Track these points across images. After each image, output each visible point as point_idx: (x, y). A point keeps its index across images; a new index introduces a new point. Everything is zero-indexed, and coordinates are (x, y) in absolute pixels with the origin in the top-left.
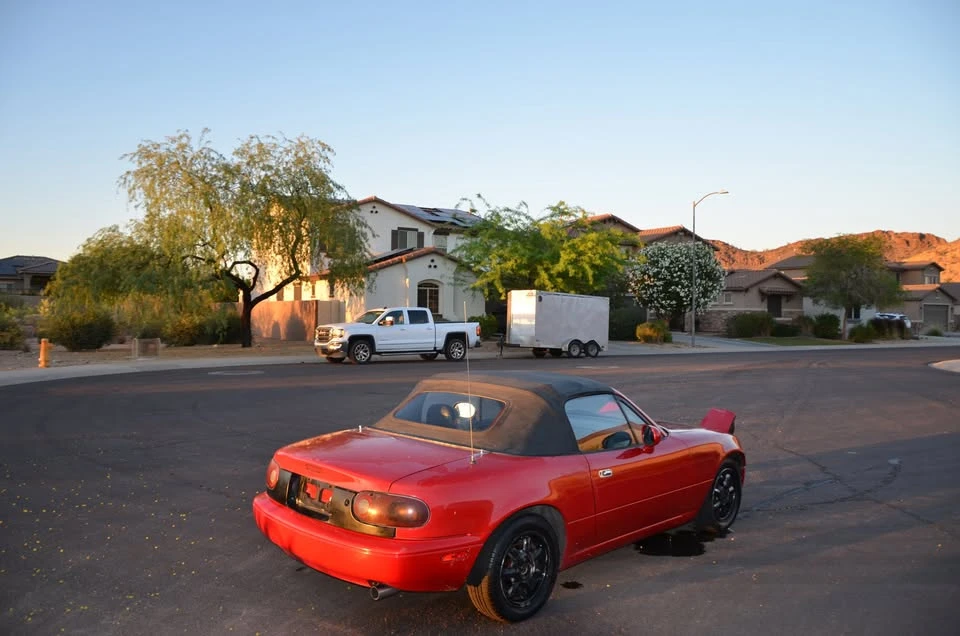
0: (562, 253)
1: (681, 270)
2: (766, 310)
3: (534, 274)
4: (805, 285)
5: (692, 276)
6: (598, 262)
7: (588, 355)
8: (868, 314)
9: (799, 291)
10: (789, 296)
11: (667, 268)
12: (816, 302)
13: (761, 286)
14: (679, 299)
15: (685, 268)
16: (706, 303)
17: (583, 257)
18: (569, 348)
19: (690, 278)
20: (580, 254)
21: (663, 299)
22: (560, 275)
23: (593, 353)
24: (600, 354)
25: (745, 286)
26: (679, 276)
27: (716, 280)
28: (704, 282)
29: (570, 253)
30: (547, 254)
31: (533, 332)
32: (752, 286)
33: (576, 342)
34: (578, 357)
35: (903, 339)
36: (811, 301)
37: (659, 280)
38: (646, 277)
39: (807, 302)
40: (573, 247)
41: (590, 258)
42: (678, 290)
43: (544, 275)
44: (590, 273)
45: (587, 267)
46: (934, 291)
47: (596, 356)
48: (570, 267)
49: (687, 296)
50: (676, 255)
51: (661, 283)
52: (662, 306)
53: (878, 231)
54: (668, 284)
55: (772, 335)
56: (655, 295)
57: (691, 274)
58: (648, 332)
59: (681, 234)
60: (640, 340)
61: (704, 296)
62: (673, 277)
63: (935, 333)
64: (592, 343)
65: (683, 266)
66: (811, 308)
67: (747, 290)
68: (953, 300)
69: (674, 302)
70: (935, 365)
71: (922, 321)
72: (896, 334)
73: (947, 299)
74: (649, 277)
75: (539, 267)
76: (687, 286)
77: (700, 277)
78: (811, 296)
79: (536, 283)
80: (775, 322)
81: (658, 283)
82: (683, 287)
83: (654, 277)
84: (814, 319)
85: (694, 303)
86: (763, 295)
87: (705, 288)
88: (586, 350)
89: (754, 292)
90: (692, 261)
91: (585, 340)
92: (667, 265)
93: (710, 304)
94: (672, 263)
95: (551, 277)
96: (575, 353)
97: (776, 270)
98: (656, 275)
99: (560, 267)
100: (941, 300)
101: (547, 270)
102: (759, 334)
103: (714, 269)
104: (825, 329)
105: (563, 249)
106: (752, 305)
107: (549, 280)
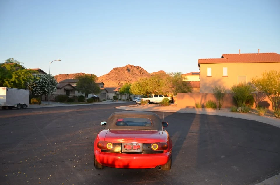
0: (13, 75)
1: (46, 82)
2: (66, 94)
3: (3, 82)
4: (76, 88)
5: (49, 84)
6: (25, 79)
7: (23, 108)
8: (90, 96)
9: (74, 89)
10: (72, 90)
11: (41, 81)
12: (79, 92)
13: (64, 87)
14: (45, 91)
15: (47, 82)
16: (52, 92)
17: (20, 77)
18: (17, 106)
19: (48, 85)
20: (19, 76)
21: (40, 91)
22: (12, 82)
23: (25, 108)
24: (27, 108)
25: (60, 87)
26: (45, 84)
27: (56, 85)
28: (52, 86)
29: (16, 75)
30: (7, 75)
31: (5, 101)
32: (62, 87)
33: (20, 104)
34: (20, 109)
35: (99, 102)
36: (77, 92)
37: (39, 85)
38: (34, 84)
39: (76, 92)
40: (16, 74)
41: (23, 77)
42: (45, 88)
43: (7, 82)
44: (23, 82)
45: (22, 80)
46: (103, 90)
47: (26, 109)
48: (16, 80)
49: (47, 90)
50: (44, 78)
51: (39, 86)
52: (40, 93)
53: (81, 73)
54: (41, 86)
55: (68, 101)
56: (37, 89)
57: (49, 83)
58: (35, 101)
59: (39, 71)
60: (32, 103)
61: (52, 90)
62: (43, 84)
63: (105, 100)
64: (25, 104)
65: (46, 81)
66: (77, 94)
67: (61, 88)
68: (107, 92)
69: (43, 92)
70: (116, 108)
71: (101, 97)
72: (97, 101)
73: (106, 92)
74: (35, 84)
75: (5, 80)
76: (47, 87)
77: (51, 84)
78: (77, 91)
79: (4, 84)
80: (69, 98)
81: (38, 86)
82: (46, 87)
83: (37, 84)
84: (78, 97)
85: (49, 92)
86: (65, 90)
87: (52, 88)
88: (22, 107)
89: (63, 89)
90: (49, 80)
91: (22, 104)
92: (41, 80)
93: (53, 92)
94: (43, 80)
95: (9, 83)
96: (19, 108)
97: (68, 83)
98: (37, 83)
99: (13, 79)
100: (105, 92)
101: (7, 80)
102: (64, 101)
103: (54, 82)
104: (81, 99)
105: (13, 74)
106: (62, 93)
107: (9, 84)
